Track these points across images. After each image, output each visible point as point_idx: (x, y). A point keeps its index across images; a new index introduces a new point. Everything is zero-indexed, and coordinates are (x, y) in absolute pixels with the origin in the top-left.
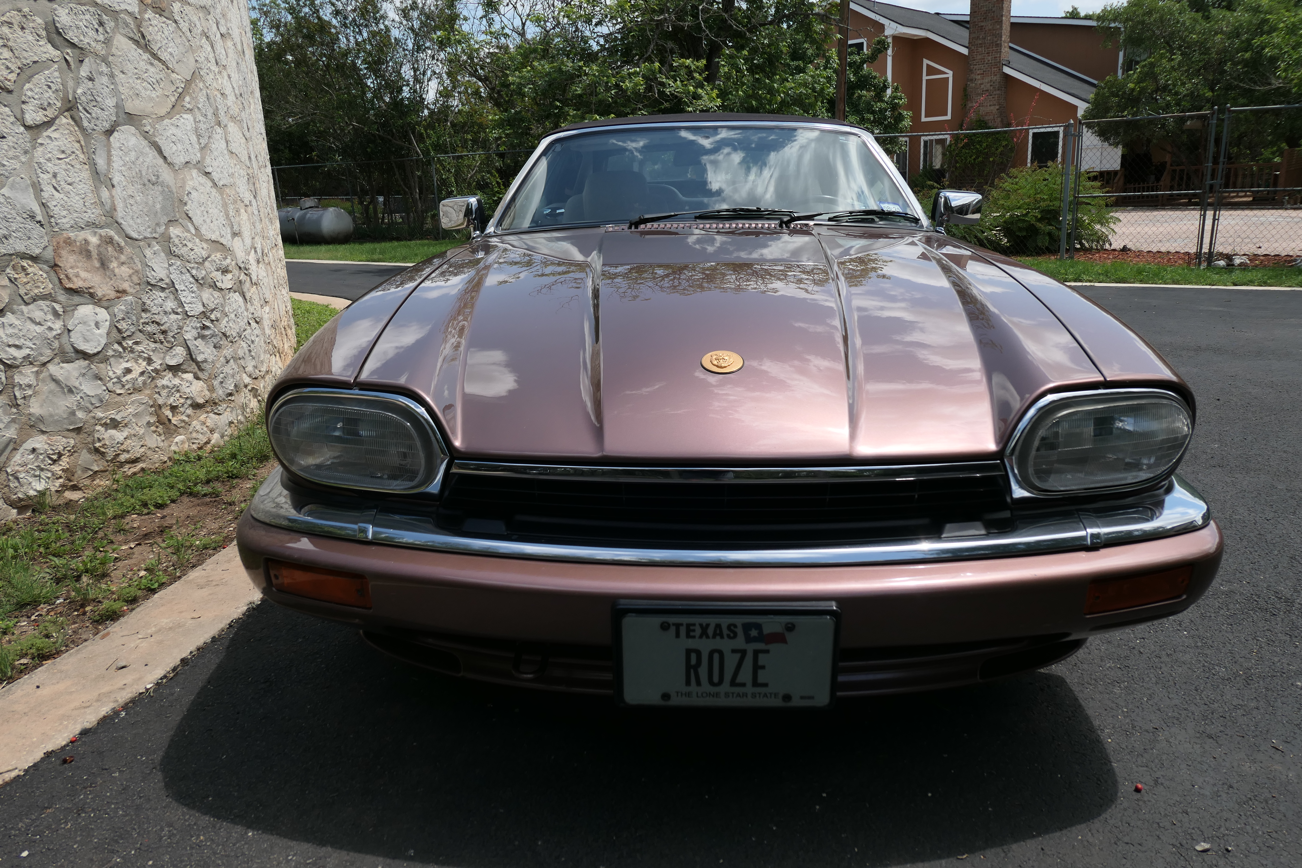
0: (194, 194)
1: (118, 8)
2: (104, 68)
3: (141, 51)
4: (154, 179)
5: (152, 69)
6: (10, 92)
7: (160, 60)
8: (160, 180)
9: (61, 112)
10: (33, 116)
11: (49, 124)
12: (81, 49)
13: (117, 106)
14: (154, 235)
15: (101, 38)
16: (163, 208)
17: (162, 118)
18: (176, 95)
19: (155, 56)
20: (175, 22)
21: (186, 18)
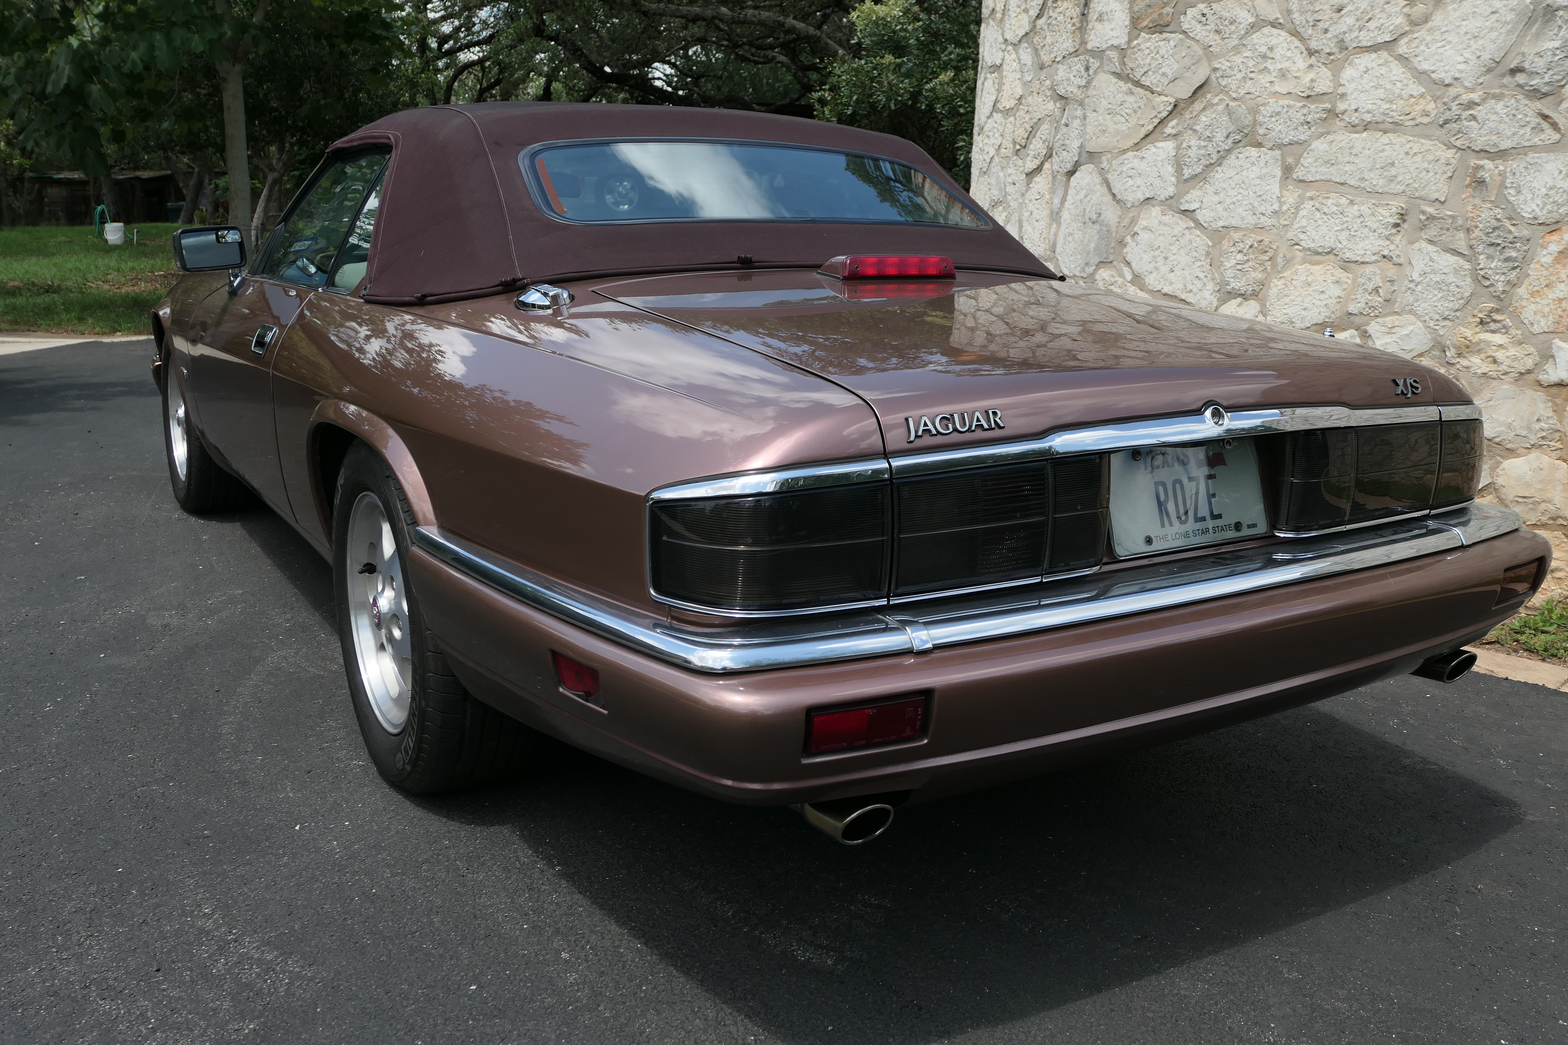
0: (1144, 236)
1: (1103, 47)
2: (1079, 112)
3: (1121, 83)
4: (1094, 217)
5: (1131, 99)
7: (1142, 86)
8: (1102, 217)
9: (1045, 159)
11: (1038, 169)
12: (1066, 98)
13: (1081, 147)
14: (1082, 275)
15: (1084, 83)
16: (1097, 248)
17: (1124, 151)
18: (1156, 121)
19: (1137, 84)
20: (1185, 32)
21: (1211, 18)
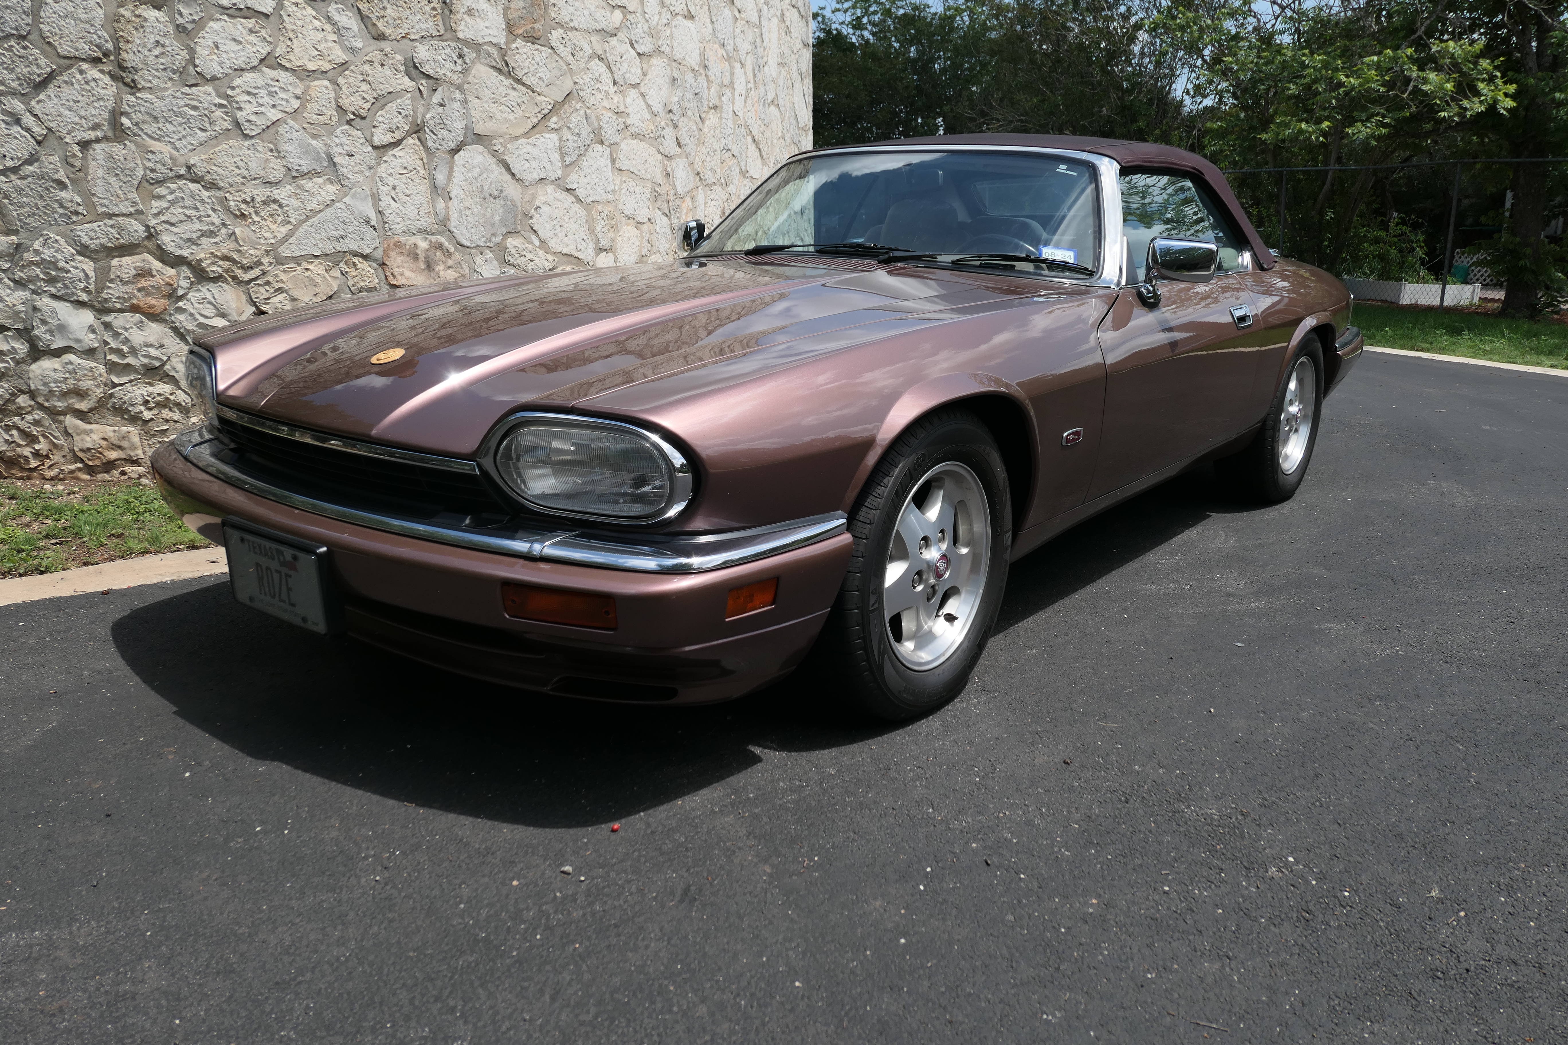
0: (545, 209)
1: (481, 41)
2: (458, 95)
3: (502, 78)
4: (496, 193)
5: (513, 93)
6: (364, 118)
7: (524, 85)
8: (504, 194)
9: (409, 134)
10: (381, 137)
11: (397, 143)
12: (437, 79)
13: (466, 128)
14: (488, 244)
15: (459, 68)
16: (502, 220)
17: (517, 138)
18: (540, 116)
19: (519, 81)
20: (552, 48)
21: (569, 43)
